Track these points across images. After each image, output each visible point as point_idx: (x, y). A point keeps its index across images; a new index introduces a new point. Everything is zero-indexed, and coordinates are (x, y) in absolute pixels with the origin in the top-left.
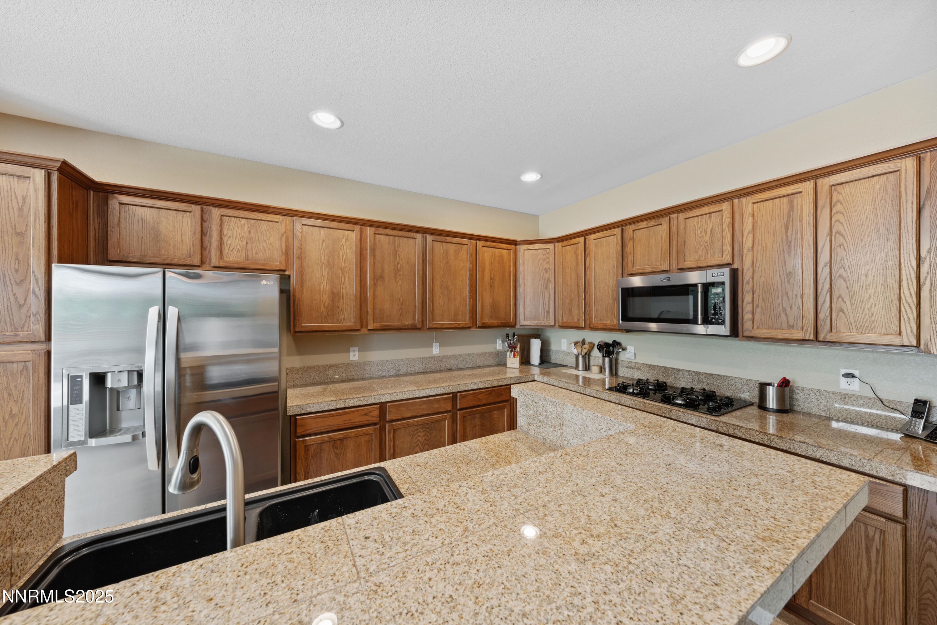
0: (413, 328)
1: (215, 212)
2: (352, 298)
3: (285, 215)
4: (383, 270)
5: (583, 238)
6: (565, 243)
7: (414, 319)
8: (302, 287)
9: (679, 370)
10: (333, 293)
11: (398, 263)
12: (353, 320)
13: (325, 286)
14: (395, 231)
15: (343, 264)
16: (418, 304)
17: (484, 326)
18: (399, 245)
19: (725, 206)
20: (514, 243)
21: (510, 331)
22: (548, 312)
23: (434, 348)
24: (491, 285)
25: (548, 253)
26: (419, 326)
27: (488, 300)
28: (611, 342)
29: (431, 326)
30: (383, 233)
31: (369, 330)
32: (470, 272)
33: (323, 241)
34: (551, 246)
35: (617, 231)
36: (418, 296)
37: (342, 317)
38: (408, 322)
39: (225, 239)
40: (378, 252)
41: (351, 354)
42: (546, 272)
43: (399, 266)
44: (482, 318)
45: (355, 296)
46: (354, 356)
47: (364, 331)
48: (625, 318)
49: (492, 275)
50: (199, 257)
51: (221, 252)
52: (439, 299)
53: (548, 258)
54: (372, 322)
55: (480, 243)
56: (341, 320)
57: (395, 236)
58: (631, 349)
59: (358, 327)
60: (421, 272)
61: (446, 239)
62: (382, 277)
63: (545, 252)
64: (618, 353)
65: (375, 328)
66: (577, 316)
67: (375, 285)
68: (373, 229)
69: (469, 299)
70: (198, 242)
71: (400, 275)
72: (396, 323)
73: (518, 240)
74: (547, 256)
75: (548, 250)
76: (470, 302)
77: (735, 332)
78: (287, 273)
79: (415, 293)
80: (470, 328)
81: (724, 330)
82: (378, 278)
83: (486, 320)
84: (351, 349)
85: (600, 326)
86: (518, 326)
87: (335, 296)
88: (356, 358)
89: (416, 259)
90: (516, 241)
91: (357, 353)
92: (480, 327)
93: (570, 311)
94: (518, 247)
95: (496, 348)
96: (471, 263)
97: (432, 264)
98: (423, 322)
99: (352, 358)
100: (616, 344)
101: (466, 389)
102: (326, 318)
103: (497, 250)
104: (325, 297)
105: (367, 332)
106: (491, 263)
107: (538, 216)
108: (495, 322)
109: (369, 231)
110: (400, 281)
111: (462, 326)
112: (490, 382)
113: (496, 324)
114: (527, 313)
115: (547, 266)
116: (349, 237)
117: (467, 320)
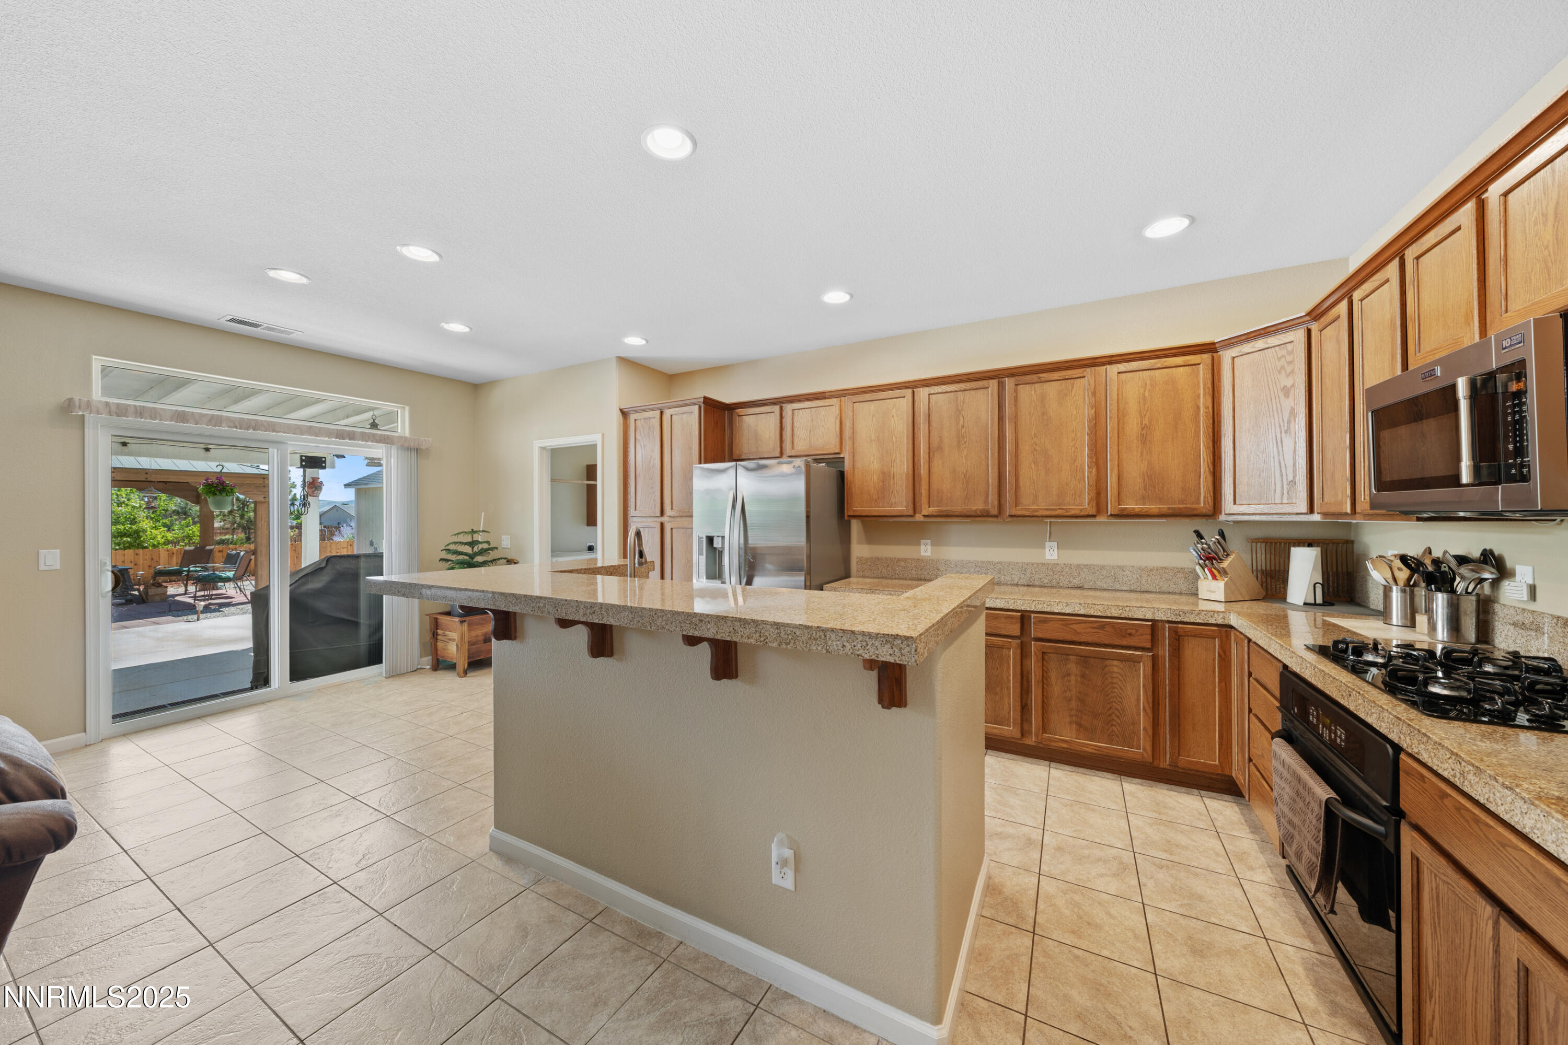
0: (984, 515)
1: (790, 409)
2: (904, 478)
3: (839, 396)
4: (941, 438)
6: (1326, 313)
7: (986, 502)
8: (854, 468)
10: (884, 473)
11: (963, 427)
12: (905, 504)
13: (875, 466)
14: (956, 385)
15: (894, 439)
16: (992, 480)
17: (1123, 515)
18: (963, 402)
20: (1210, 348)
21: (1202, 525)
22: (1293, 483)
23: (1047, 550)
24: (1143, 438)
25: (1290, 353)
26: (994, 511)
29: (1014, 512)
30: (940, 391)
31: (924, 516)
32: (1089, 421)
33: (874, 416)
34: (1299, 334)
36: (992, 469)
37: (893, 500)
38: (978, 506)
39: (795, 430)
40: (934, 417)
41: (922, 547)
42: (1287, 395)
43: (963, 430)
44: (1119, 500)
45: (907, 475)
46: (926, 550)
47: (918, 518)
48: (1388, 480)
49: (1146, 421)
50: (779, 449)
51: (792, 442)
52: (1028, 471)
53: (1290, 362)
54: (927, 506)
55: (1114, 369)
56: (892, 504)
57: (956, 391)
58: (1524, 574)
59: (911, 513)
60: (996, 435)
61: (1039, 378)
62: (940, 448)
63: (1284, 352)
65: (930, 514)
66: (1342, 494)
67: (931, 459)
68: (928, 388)
69: (1089, 467)
70: (778, 435)
71: (965, 442)
72: (958, 508)
73: (1216, 341)
74: (1289, 358)
75: (1290, 347)
76: (1090, 472)
78: (842, 456)
79: (988, 465)
80: (1093, 516)
82: (935, 449)
83: (1131, 504)
84: (922, 541)
86: (1222, 517)
87: (886, 476)
88: (929, 554)
90: (1214, 344)
91: (929, 547)
92: (1114, 516)
94: (1224, 353)
96: (1094, 405)
97: (1015, 419)
98: (1000, 506)
99: (923, 553)
101: (1048, 610)
102: (876, 501)
103: (1157, 371)
104: (875, 478)
105: (923, 519)
106: (1143, 400)
108: (1156, 505)
109: (922, 391)
110: (966, 450)
111: (1073, 512)
112: (1100, 608)
113: (1156, 511)
114: (1242, 488)
115: (1289, 383)
116: (901, 405)
117: (1085, 504)
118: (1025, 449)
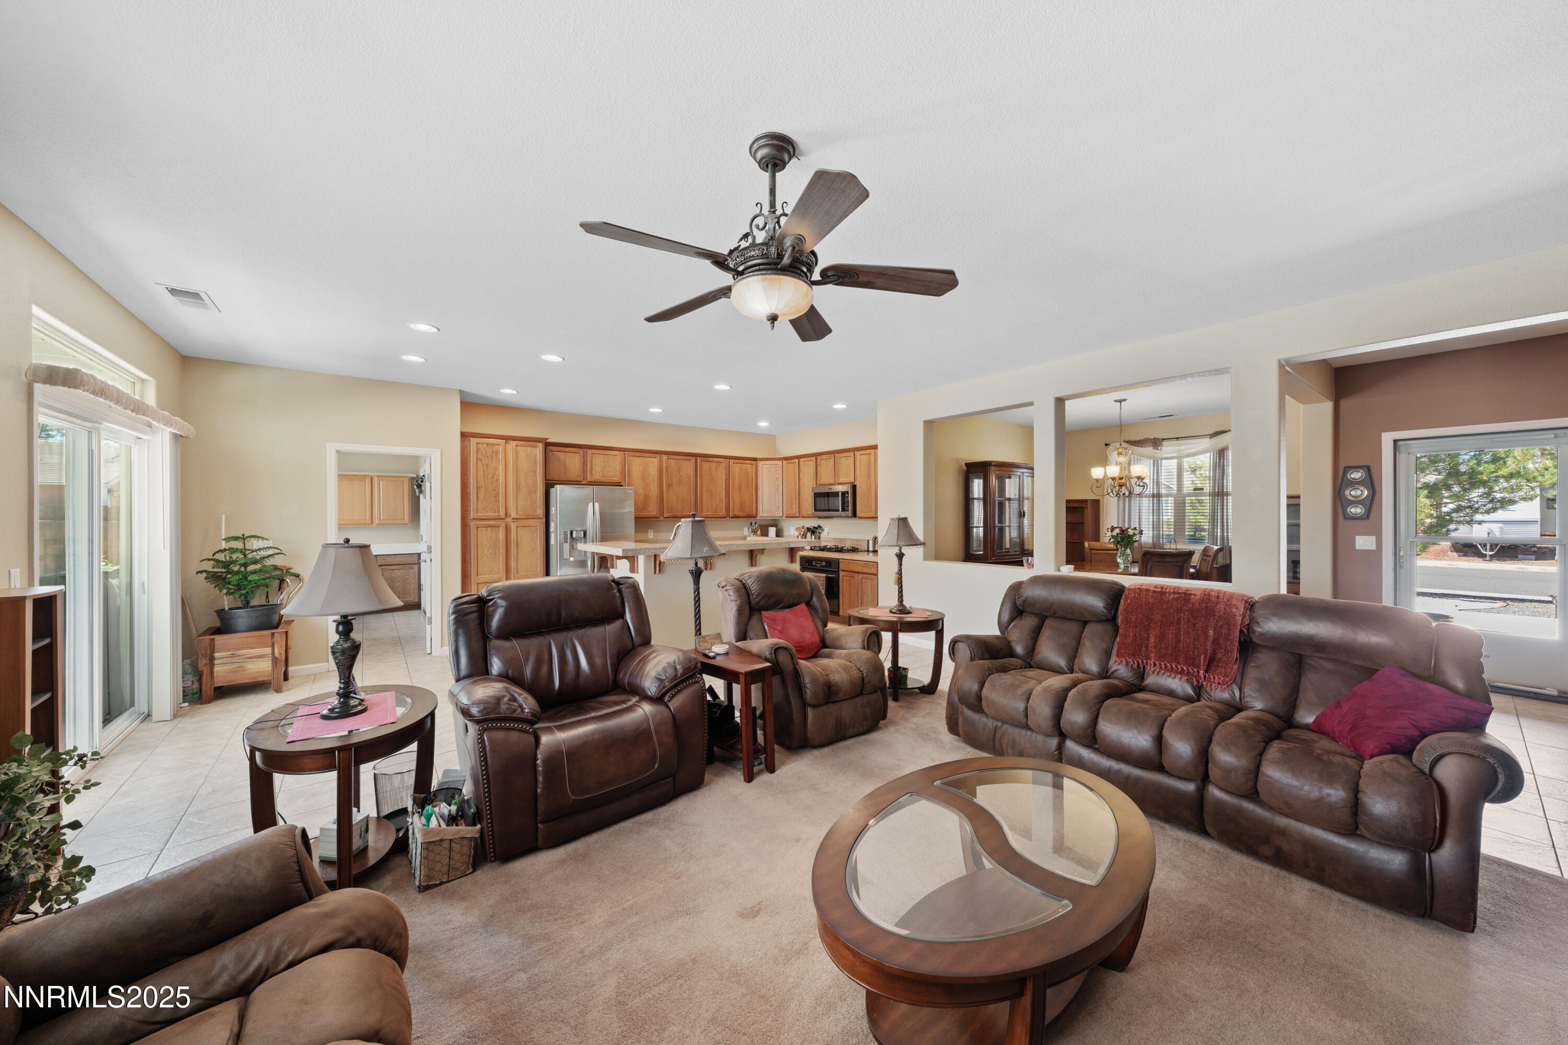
1: (590, 452)
3: (620, 451)
4: (672, 481)
5: (797, 460)
6: (789, 461)
9: (846, 539)
10: (646, 496)
11: (681, 477)
12: (656, 511)
13: (641, 491)
14: (679, 457)
15: (651, 478)
16: (693, 501)
17: (735, 517)
18: (681, 465)
19: (852, 454)
20: (755, 460)
21: (752, 520)
22: (778, 507)
24: (740, 489)
27: (737, 499)
28: (816, 526)
29: (701, 516)
30: (672, 458)
32: (725, 481)
33: (640, 465)
34: (780, 462)
35: (814, 458)
36: (693, 496)
37: (650, 509)
38: (687, 513)
39: (593, 466)
40: (669, 470)
41: (649, 534)
42: (777, 481)
44: (733, 511)
45: (657, 497)
46: (651, 535)
47: (662, 518)
48: (816, 510)
49: (740, 483)
50: (582, 477)
51: (591, 473)
52: (706, 499)
53: (778, 471)
54: (665, 513)
55: (732, 461)
56: (649, 511)
57: (679, 460)
58: (826, 530)
59: (659, 516)
60: (694, 482)
61: (710, 460)
62: (672, 485)
63: (776, 467)
64: (820, 533)
65: (666, 517)
66: (795, 511)
67: (668, 490)
68: (667, 456)
69: (725, 498)
70: (582, 468)
71: (682, 484)
72: (680, 514)
73: (758, 457)
74: (778, 469)
75: (778, 466)
76: (725, 500)
77: (854, 515)
78: (622, 484)
79: (691, 495)
80: (725, 517)
81: (850, 513)
82: (670, 486)
83: (737, 513)
84: (649, 531)
85: (806, 515)
86: (758, 518)
87: (646, 497)
88: (652, 537)
89: (691, 472)
90: (757, 459)
91: (652, 533)
92: (732, 517)
93: (792, 506)
94: (758, 462)
95: (743, 534)
96: (726, 474)
97: (701, 476)
99: (649, 537)
100: (819, 527)
102: (642, 510)
103: (743, 465)
104: (641, 498)
105: (663, 519)
106: (739, 474)
107: (775, 436)
108: (742, 514)
109: (664, 457)
110: (682, 488)
111: (720, 516)
113: (743, 515)
114: (764, 508)
115: (777, 476)
116: (654, 462)
117: (723, 513)
118: (704, 489)
